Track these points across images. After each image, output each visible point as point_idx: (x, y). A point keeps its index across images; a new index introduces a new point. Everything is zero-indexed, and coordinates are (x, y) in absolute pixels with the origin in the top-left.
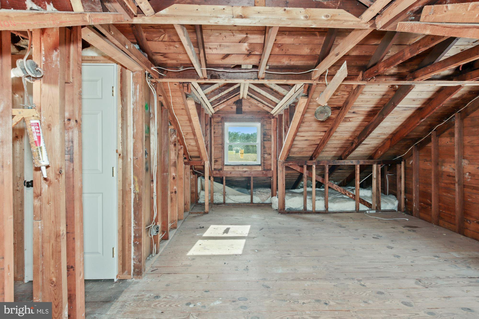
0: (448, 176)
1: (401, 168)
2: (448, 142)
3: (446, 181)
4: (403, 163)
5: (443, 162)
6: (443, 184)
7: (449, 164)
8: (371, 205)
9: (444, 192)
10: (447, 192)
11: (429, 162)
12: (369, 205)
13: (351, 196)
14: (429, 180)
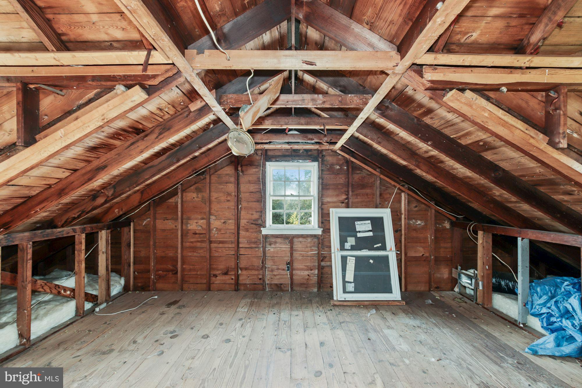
0: (194, 234)
1: (130, 231)
2: (194, 198)
3: (192, 240)
4: (132, 224)
5: (189, 219)
6: (188, 244)
7: (196, 221)
8: (96, 296)
9: (189, 252)
10: (193, 252)
11: (170, 221)
12: (93, 298)
13: (68, 292)
14: (170, 242)
